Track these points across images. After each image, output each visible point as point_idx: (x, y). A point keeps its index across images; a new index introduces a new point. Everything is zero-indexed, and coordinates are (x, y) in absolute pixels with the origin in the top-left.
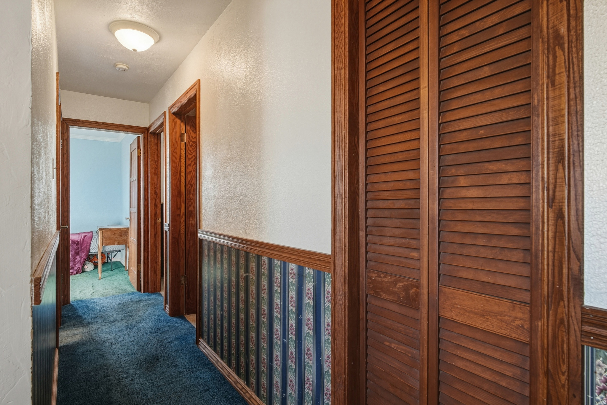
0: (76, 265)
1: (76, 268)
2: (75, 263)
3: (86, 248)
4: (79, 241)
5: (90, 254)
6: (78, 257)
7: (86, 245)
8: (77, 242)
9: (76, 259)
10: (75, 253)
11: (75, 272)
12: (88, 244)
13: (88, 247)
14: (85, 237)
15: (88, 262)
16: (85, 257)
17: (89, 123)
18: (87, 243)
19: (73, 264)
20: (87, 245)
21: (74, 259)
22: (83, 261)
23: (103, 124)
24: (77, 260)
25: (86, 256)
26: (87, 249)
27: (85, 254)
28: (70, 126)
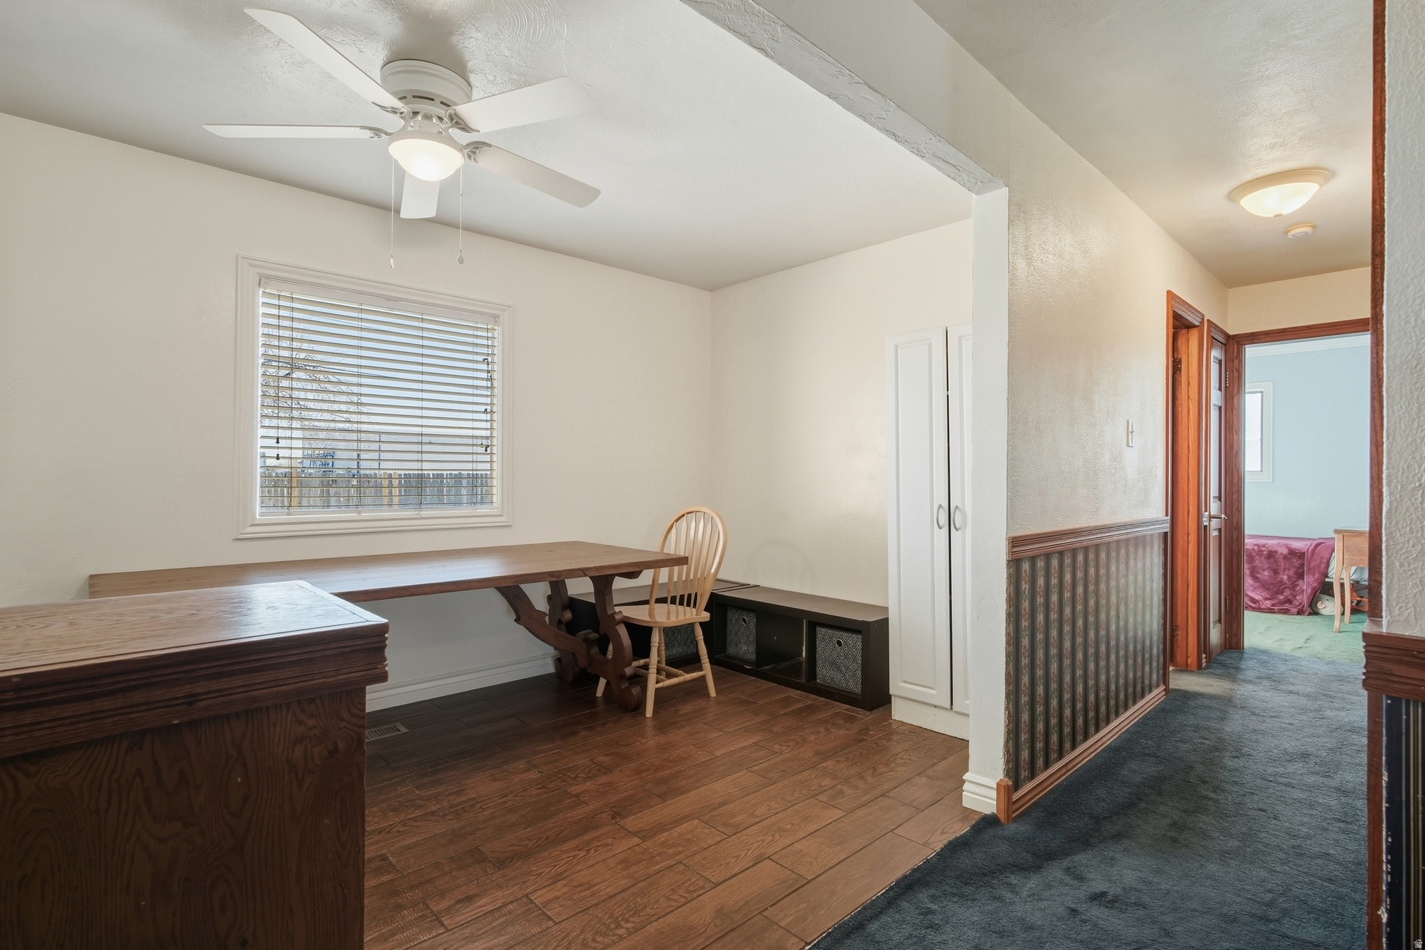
0: (1297, 597)
1: (1297, 604)
2: (1294, 593)
3: (1319, 566)
4: (1304, 553)
5: (1327, 580)
6: (1300, 582)
7: (1318, 561)
8: (1300, 553)
9: (1298, 585)
10: (1296, 573)
11: (1295, 610)
12: (1324, 561)
13: (1323, 566)
14: (1318, 545)
15: (1323, 596)
16: (1315, 585)
17: (1280, 332)
18: (1322, 558)
19: (1291, 594)
20: (1321, 562)
21: (1292, 584)
22: (1311, 593)
23: (1309, 327)
24: (1298, 588)
25: (1319, 583)
26: (1322, 569)
27: (1317, 579)
28: (1246, 346)
